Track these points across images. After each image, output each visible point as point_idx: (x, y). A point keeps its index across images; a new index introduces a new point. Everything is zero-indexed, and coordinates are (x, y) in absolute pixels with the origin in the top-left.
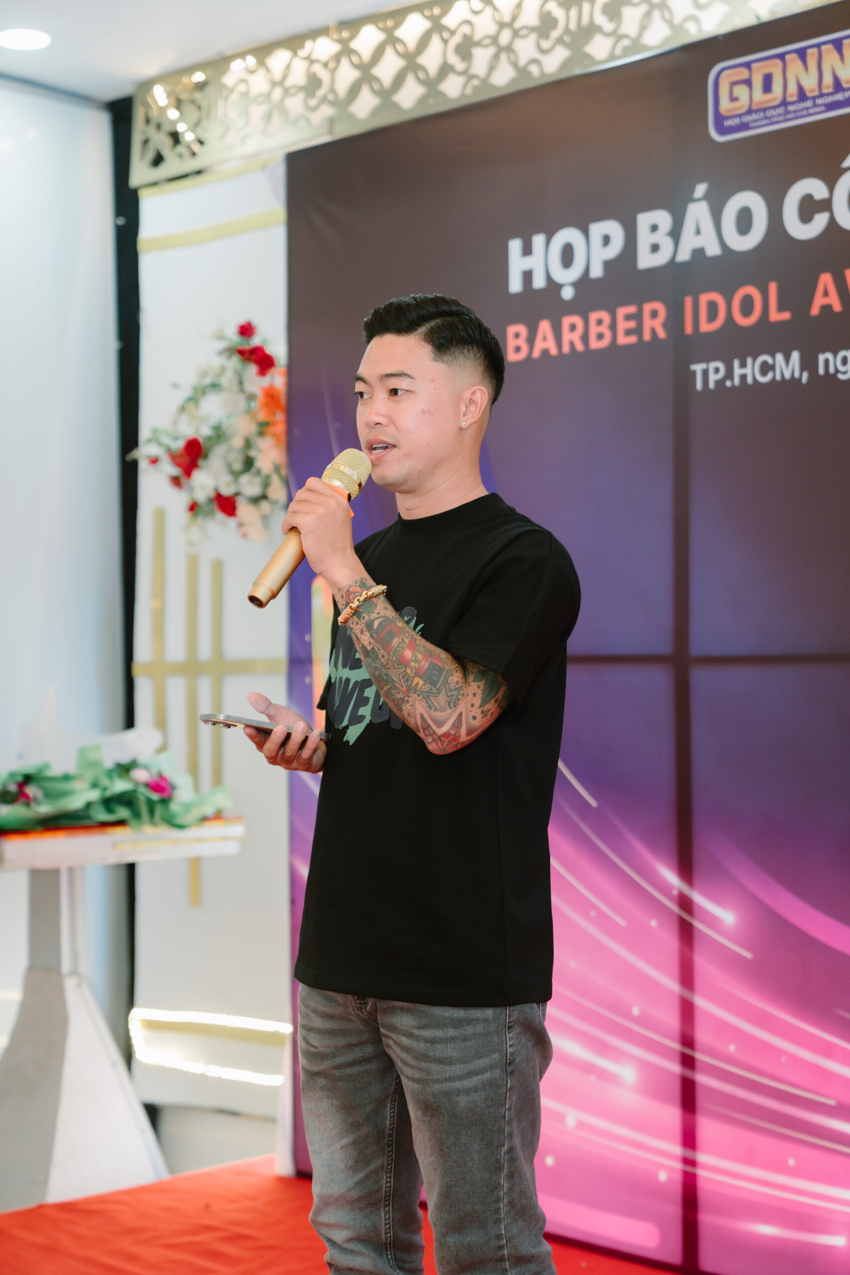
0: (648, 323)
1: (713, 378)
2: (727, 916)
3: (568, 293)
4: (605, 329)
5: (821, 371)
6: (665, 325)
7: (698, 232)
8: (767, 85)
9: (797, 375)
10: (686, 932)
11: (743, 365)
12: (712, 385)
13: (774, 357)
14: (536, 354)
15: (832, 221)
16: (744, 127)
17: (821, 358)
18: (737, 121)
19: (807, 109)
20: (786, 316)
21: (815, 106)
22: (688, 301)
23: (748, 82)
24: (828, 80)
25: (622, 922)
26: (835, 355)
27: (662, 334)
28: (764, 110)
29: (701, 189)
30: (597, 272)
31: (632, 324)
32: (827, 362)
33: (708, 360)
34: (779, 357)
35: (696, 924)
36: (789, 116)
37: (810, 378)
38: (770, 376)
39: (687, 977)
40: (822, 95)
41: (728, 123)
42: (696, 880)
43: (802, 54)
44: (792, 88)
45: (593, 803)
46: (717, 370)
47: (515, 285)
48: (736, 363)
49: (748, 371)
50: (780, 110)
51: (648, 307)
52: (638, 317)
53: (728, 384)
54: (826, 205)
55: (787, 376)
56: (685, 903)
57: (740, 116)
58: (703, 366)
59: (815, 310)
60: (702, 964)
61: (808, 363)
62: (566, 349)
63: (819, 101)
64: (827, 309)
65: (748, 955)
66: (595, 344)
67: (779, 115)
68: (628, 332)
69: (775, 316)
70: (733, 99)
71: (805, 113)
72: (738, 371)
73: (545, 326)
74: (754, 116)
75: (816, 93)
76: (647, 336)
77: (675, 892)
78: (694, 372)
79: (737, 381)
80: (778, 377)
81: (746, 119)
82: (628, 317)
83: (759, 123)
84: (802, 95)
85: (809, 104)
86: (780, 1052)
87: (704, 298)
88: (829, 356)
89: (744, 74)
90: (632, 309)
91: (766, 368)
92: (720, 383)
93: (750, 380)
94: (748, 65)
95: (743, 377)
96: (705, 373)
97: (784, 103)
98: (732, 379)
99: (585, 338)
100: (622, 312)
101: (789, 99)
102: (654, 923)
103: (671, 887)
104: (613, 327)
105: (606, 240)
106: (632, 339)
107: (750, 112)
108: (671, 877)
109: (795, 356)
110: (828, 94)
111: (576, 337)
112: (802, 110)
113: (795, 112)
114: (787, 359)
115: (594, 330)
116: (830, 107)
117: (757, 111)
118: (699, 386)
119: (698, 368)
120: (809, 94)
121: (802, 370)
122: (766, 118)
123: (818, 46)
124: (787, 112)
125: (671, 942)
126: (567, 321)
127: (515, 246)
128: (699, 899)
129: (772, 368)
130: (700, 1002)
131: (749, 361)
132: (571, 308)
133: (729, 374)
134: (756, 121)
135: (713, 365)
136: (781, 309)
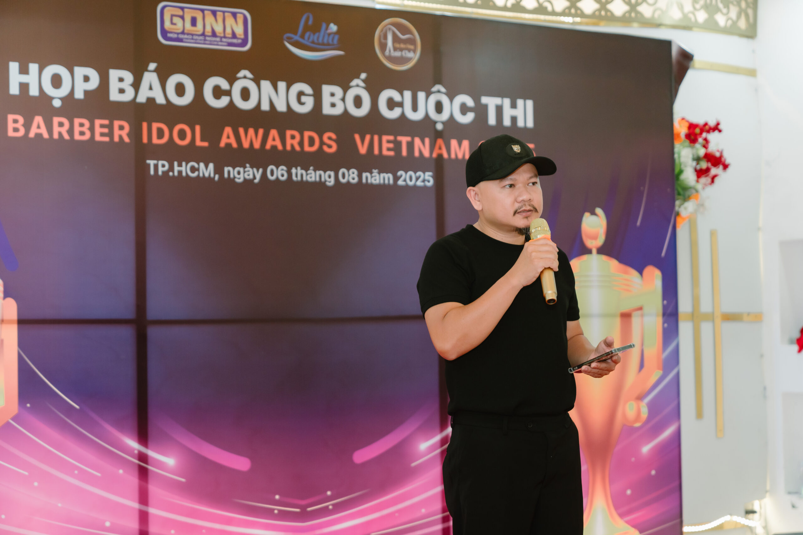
0: (117, 133)
1: (161, 170)
2: (170, 461)
3: (57, 103)
4: (85, 129)
5: (226, 175)
6: (129, 135)
7: (151, 88)
8: (194, 22)
9: (212, 175)
10: (143, 473)
11: (180, 165)
12: (160, 173)
13: (199, 164)
14: (32, 135)
15: (231, 102)
16: (181, 40)
17: (226, 169)
18: (175, 36)
19: (217, 41)
20: (206, 144)
21: (221, 41)
22: (145, 125)
23: (182, 17)
24: (229, 31)
25: (99, 475)
26: (234, 169)
27: (127, 140)
28: (192, 35)
29: (152, 66)
30: (79, 95)
31: (106, 130)
32: (229, 172)
33: (158, 160)
34: (202, 165)
35: (149, 467)
36: (207, 42)
37: (219, 178)
38: (196, 174)
39: (144, 498)
40: (225, 37)
41: (169, 35)
42: (150, 443)
43: (214, 13)
44: (208, 29)
45: (77, 407)
46: (163, 166)
47: (14, 90)
48: (176, 164)
49: (183, 169)
50: (202, 38)
51: (117, 123)
52: (110, 127)
53: (171, 174)
54: (228, 93)
55: (207, 175)
56: (143, 458)
57: (178, 34)
58: (155, 162)
59: (222, 144)
60: (154, 489)
61: (219, 170)
62: (56, 136)
63: (224, 40)
64: (228, 145)
65: (183, 480)
66: (77, 137)
67: (201, 40)
68: (102, 135)
69: (199, 143)
70: (172, 23)
71: (216, 43)
72: (176, 168)
73: (38, 120)
74: (186, 36)
75: (222, 35)
76: (116, 139)
77: (136, 452)
78: (149, 165)
79: (176, 174)
80: (201, 175)
81: (181, 36)
82: (102, 126)
83: (188, 41)
84: (214, 34)
85: (218, 39)
86: (202, 528)
87: (155, 126)
88: (231, 169)
89: (180, 13)
90: (106, 122)
91: (193, 169)
92: (165, 173)
93: (184, 174)
94: (182, 9)
95: (180, 172)
96: (156, 166)
97: (203, 34)
98: (173, 172)
99: (71, 131)
100: (98, 122)
101: (206, 34)
102: (121, 471)
103: (134, 449)
104: (92, 129)
105: (86, 79)
106: (106, 139)
107: (183, 33)
108: (134, 444)
109: (211, 166)
110: (229, 38)
111: (64, 130)
112: (215, 41)
113: (211, 41)
114: (207, 167)
115: (77, 129)
116: (230, 44)
117: (188, 34)
118: (152, 172)
119: (152, 163)
120: (218, 34)
121: (215, 173)
122: (192, 39)
123: (224, 12)
124: (205, 40)
125: (133, 480)
126: (56, 120)
127: (14, 67)
128: (151, 453)
129: (198, 170)
130: (152, 510)
131: (184, 164)
132: (59, 112)
133: (171, 169)
134: (187, 39)
135: (161, 163)
136: (202, 140)
